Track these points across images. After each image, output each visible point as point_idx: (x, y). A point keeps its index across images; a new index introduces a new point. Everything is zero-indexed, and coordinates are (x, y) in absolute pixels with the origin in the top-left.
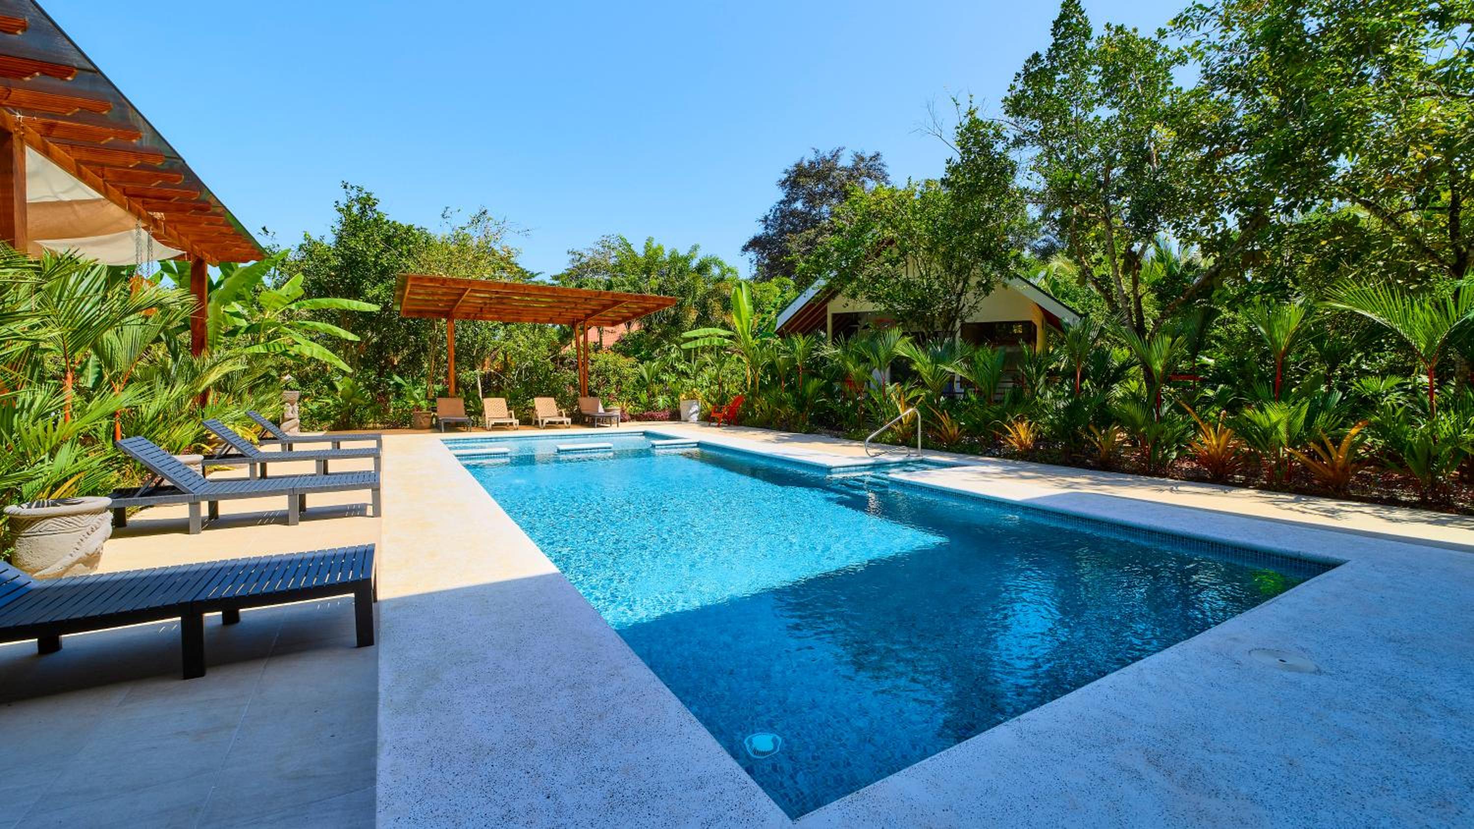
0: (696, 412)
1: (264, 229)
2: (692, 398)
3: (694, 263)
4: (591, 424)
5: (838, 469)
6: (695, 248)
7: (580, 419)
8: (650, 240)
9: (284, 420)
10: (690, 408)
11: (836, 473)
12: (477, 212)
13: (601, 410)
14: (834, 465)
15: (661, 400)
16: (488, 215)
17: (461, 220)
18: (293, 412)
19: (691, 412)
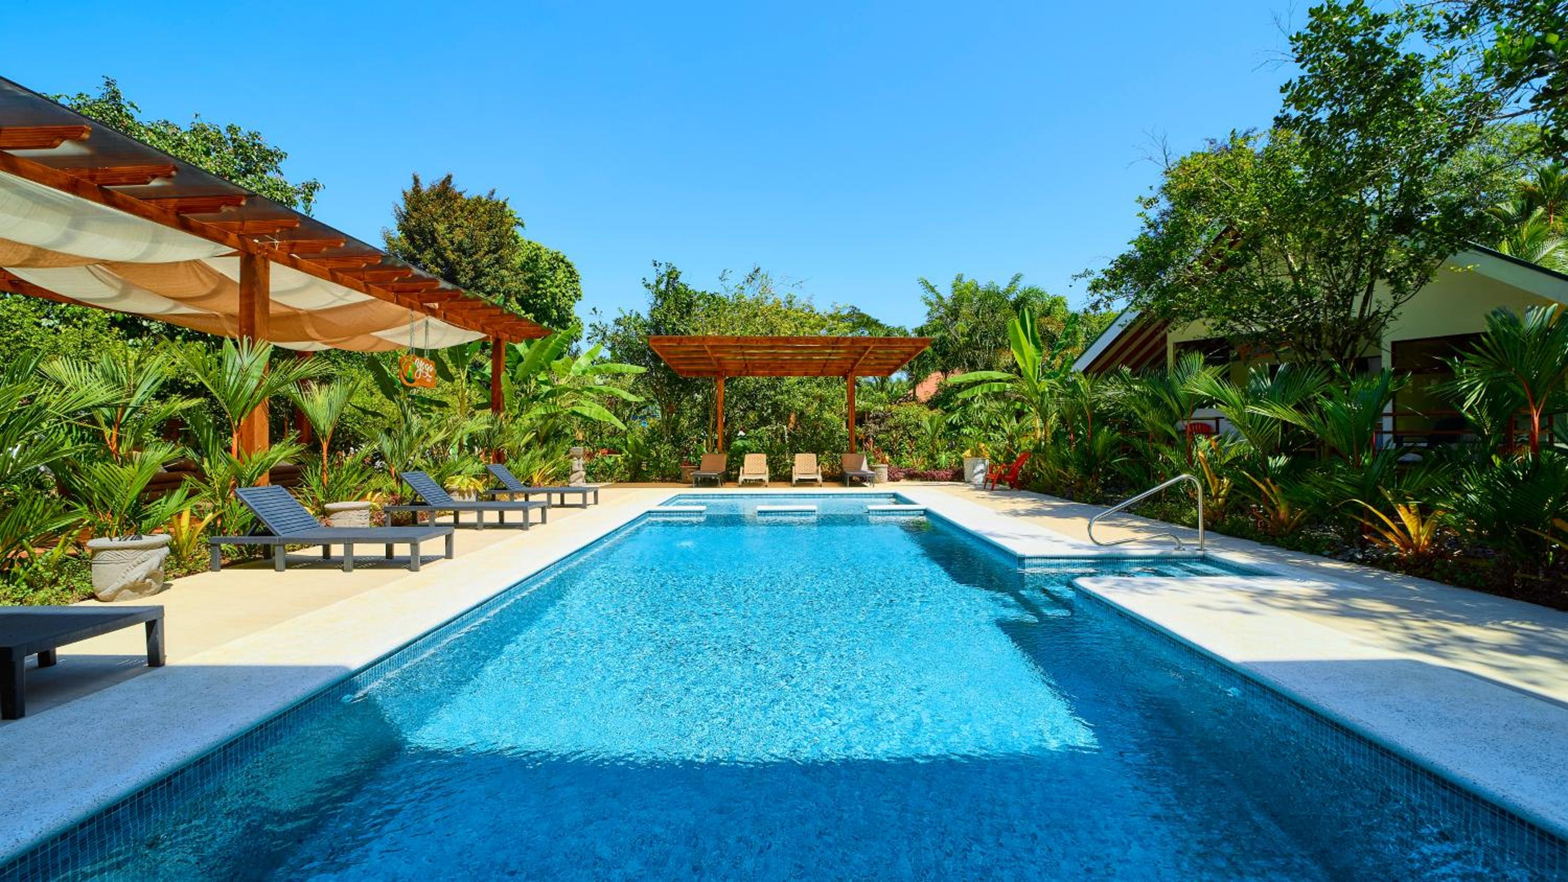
0: (982, 471)
1: (594, 309)
2: (977, 453)
3: (1012, 297)
4: (854, 484)
5: (1035, 561)
6: (1017, 278)
7: (837, 477)
8: (959, 278)
9: (572, 473)
10: (974, 468)
11: (1030, 566)
12: (752, 271)
13: (865, 467)
14: (1028, 554)
15: (944, 457)
16: (761, 272)
17: (736, 279)
18: (578, 464)
19: (975, 471)
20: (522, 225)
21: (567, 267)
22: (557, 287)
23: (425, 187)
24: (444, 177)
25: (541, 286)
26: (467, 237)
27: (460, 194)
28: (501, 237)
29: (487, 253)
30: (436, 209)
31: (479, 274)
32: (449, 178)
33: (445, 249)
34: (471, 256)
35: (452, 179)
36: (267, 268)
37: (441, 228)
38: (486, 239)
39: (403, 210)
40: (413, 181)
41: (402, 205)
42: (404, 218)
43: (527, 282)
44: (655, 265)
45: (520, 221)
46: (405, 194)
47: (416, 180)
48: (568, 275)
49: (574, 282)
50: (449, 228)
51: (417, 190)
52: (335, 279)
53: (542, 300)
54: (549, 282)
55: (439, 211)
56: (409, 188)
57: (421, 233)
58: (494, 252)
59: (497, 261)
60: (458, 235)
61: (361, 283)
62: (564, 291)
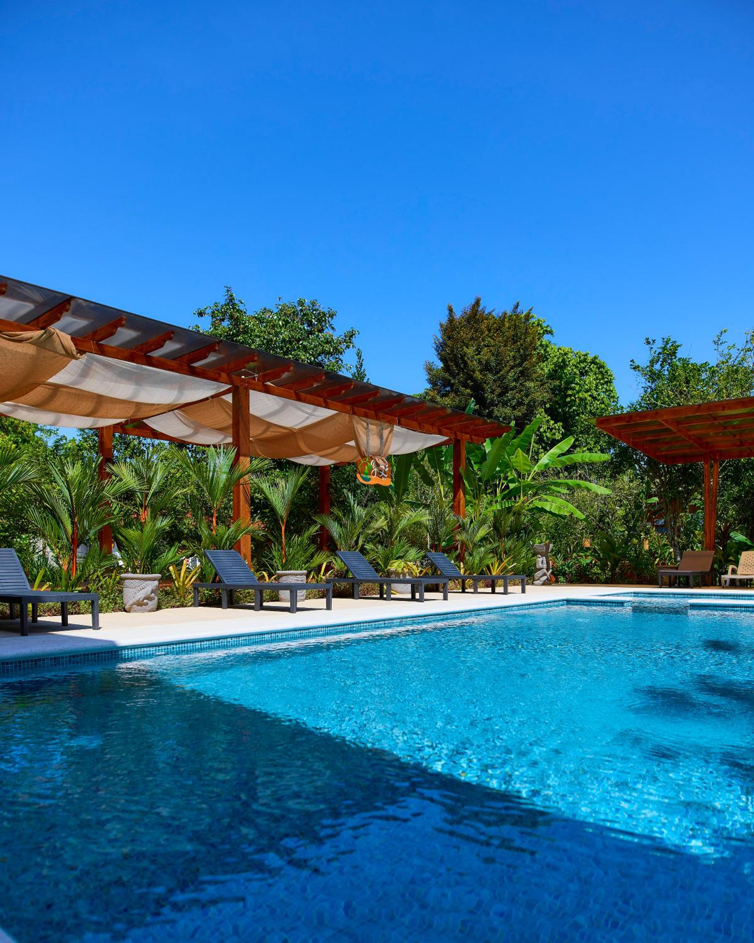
20: (551, 332)
21: (599, 368)
22: (587, 391)
23: (458, 315)
24: (473, 302)
25: (570, 392)
26: (493, 355)
27: (490, 313)
28: (526, 349)
29: (512, 368)
30: (465, 334)
31: (505, 390)
32: (478, 302)
33: (474, 371)
34: (497, 373)
35: (481, 302)
36: (248, 396)
37: (470, 351)
38: (509, 354)
39: (441, 340)
40: (447, 312)
41: (439, 335)
42: (441, 348)
43: (553, 390)
44: (648, 343)
45: (549, 329)
46: (441, 325)
47: (451, 310)
48: (600, 377)
49: (606, 383)
50: (477, 350)
51: (451, 320)
52: (299, 399)
53: (570, 408)
54: (577, 388)
55: (469, 336)
56: (444, 320)
57: (455, 359)
58: (520, 365)
59: (522, 373)
60: (485, 355)
61: (321, 399)
62: (595, 394)
